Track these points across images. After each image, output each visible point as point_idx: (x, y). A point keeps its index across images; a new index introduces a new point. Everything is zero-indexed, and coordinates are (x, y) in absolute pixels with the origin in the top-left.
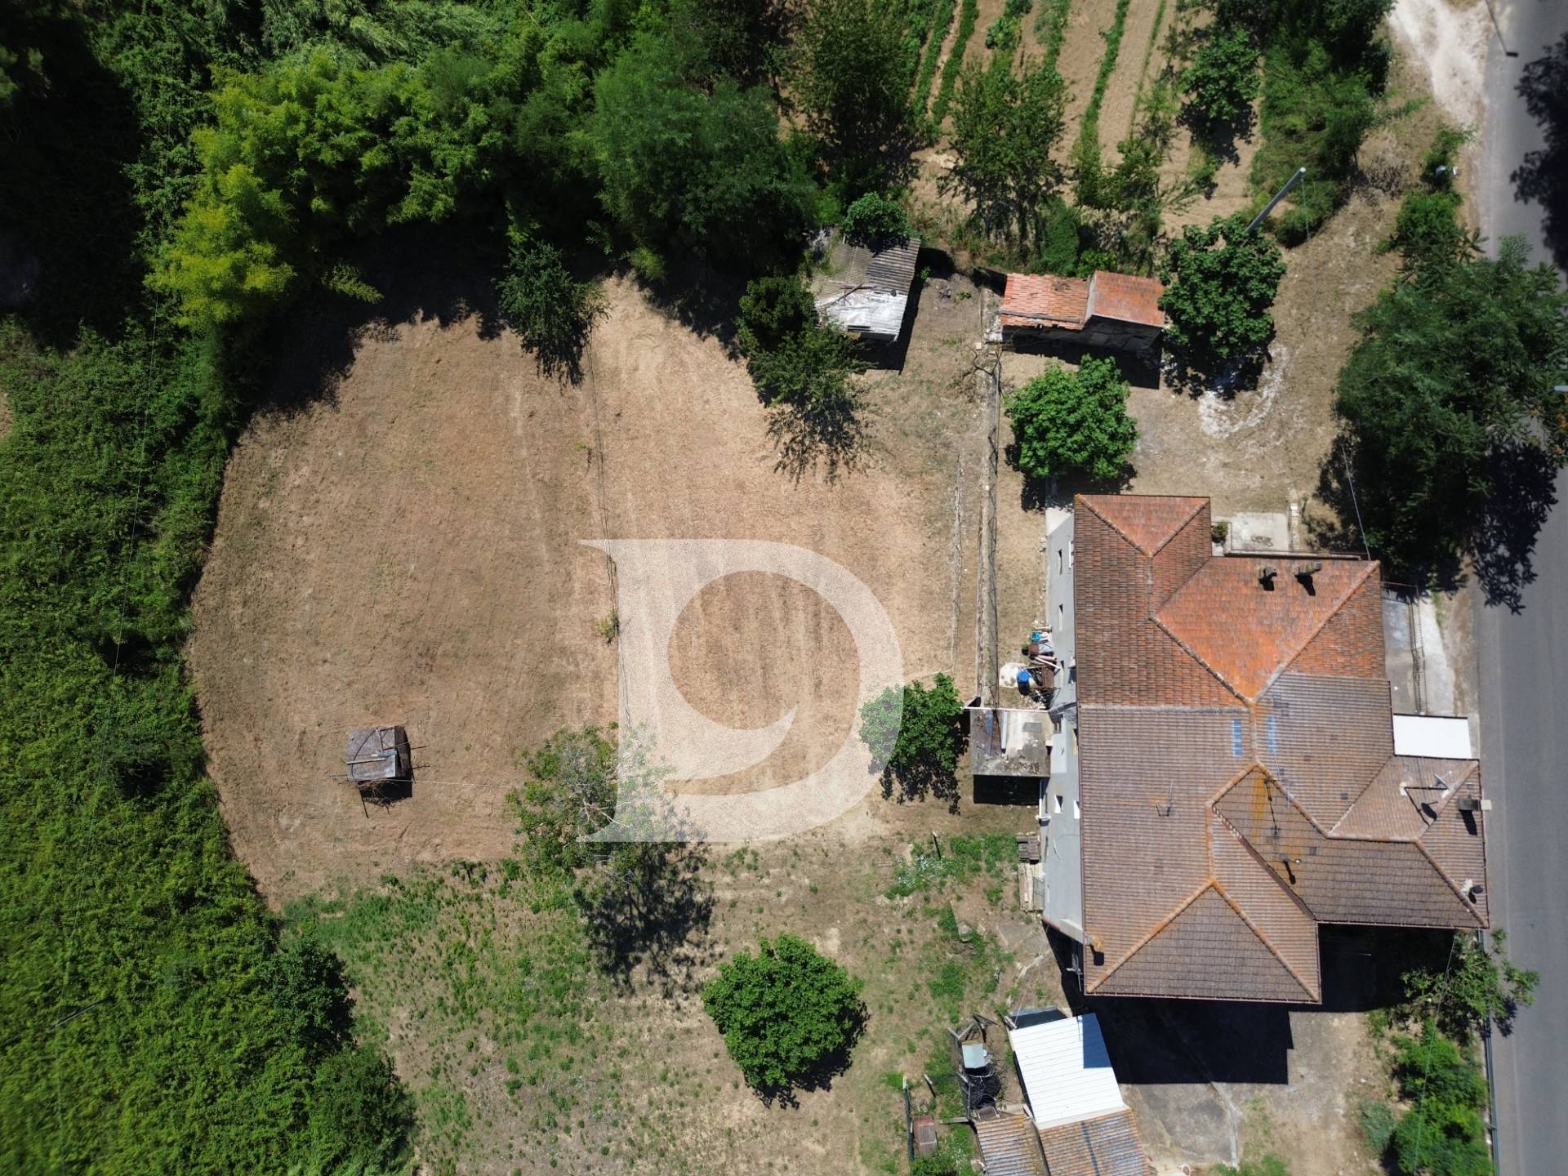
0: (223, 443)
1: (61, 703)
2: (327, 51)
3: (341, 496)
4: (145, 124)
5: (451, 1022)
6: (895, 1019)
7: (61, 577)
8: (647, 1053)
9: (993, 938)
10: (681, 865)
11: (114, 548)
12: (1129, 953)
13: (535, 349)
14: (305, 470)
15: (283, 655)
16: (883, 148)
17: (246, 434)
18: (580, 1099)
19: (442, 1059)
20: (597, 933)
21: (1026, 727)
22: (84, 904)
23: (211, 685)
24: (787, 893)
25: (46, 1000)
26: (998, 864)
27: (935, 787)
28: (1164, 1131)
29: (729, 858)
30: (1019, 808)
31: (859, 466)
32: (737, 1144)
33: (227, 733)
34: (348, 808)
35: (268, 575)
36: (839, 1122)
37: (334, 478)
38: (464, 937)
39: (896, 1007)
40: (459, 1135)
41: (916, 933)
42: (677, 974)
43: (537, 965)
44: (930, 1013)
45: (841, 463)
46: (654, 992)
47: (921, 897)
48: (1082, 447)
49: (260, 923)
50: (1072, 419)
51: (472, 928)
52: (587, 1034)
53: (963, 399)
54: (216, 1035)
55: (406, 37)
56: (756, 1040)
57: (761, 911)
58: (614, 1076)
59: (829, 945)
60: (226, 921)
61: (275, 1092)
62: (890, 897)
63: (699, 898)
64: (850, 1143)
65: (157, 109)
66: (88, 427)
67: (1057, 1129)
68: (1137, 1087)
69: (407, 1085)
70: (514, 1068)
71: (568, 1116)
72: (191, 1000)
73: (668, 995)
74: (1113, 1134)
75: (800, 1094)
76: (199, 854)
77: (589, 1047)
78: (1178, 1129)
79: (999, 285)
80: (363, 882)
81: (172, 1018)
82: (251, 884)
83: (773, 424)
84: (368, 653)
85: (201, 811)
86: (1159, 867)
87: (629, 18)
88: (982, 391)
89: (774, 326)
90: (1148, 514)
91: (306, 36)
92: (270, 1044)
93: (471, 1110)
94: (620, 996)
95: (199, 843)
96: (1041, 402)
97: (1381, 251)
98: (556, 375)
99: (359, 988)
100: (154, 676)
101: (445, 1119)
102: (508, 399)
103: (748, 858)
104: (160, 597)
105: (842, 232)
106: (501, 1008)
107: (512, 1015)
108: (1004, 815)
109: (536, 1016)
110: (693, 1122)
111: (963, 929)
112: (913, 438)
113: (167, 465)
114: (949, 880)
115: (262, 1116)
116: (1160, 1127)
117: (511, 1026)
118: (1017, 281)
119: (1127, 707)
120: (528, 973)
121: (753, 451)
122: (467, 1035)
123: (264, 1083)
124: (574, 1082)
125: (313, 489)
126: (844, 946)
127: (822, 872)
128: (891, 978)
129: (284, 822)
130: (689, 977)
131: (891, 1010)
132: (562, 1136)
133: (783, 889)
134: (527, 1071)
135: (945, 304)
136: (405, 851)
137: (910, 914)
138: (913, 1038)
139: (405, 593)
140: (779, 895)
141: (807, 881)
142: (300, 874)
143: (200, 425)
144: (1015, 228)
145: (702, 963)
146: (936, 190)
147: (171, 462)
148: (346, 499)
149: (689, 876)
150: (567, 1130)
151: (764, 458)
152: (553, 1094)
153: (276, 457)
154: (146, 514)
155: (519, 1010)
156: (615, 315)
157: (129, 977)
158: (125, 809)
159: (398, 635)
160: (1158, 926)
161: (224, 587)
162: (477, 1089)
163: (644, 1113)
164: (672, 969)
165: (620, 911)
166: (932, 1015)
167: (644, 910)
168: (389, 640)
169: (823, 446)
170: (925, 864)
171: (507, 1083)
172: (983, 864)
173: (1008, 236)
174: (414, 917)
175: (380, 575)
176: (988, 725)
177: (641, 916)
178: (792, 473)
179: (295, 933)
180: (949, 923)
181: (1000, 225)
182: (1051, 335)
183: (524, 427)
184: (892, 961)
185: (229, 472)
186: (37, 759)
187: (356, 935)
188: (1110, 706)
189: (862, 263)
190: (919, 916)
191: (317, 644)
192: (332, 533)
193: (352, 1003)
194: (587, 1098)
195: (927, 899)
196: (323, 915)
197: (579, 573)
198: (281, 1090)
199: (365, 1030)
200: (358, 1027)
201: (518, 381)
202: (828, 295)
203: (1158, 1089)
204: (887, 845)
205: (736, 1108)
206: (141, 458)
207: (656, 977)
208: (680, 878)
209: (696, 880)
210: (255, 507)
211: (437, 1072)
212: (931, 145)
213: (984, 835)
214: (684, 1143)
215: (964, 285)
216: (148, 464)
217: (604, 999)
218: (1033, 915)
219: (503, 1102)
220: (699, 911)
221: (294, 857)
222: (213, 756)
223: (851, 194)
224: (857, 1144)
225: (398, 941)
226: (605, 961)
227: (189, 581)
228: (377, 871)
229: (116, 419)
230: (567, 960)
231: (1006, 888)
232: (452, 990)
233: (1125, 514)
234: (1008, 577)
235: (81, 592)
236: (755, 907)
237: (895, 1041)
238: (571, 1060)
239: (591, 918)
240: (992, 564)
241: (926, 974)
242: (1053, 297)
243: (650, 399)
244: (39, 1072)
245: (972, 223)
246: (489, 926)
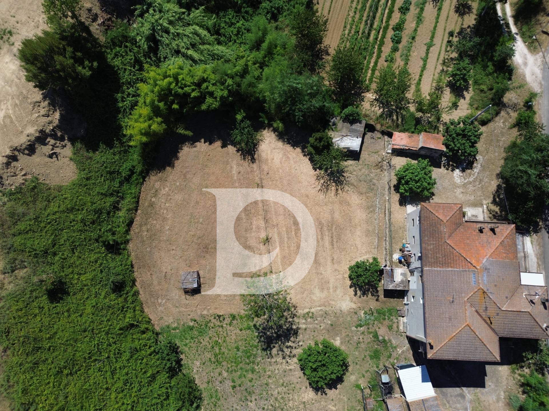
0: (141, 180)
1: (93, 262)
2: (179, 60)
3: (178, 197)
4: (121, 81)
5: (213, 366)
6: (358, 366)
7: (93, 223)
8: (277, 377)
9: (390, 341)
10: (288, 317)
11: (108, 213)
12: (441, 346)
13: (240, 152)
14: (167, 189)
15: (160, 248)
16: (353, 92)
17: (148, 178)
18: (255, 392)
19: (210, 378)
20: (261, 338)
21: (402, 274)
22: (101, 327)
23: (137, 257)
24: (323, 326)
25: (89, 357)
26: (391, 317)
27: (371, 293)
28: (446, 403)
29: (304, 314)
30: (398, 299)
31: (345, 190)
32: (307, 406)
33: (142, 272)
34: (180, 297)
35: (155, 222)
36: (340, 400)
37: (176, 192)
38: (217, 339)
39: (358, 362)
40: (216, 403)
41: (365, 339)
42: (287, 351)
43: (241, 348)
44: (370, 365)
45: (339, 189)
46: (279, 357)
47: (367, 328)
48: (419, 187)
49: (153, 333)
50: (417, 178)
51: (220, 336)
52: (257, 371)
53: (379, 170)
54: (141, 369)
55: (204, 56)
56: (316, 373)
57: (314, 331)
58: (266, 384)
59: (337, 342)
60: (143, 332)
61: (159, 388)
62: (357, 328)
63: (294, 327)
64: (344, 406)
65: (125, 77)
66: (102, 176)
67: (414, 402)
68: (438, 389)
69: (199, 386)
70: (233, 381)
71: (251, 397)
72: (134, 358)
73: (284, 358)
74: (432, 403)
75: (327, 391)
76: (134, 311)
77: (258, 374)
78: (451, 402)
79: (390, 135)
80: (185, 321)
81: (128, 363)
82: (149, 322)
83: (317, 177)
84: (187, 247)
85: (135, 297)
86: (450, 319)
87: (273, 51)
88: (385, 168)
89: (321, 147)
90: (443, 209)
91: (173, 55)
92: (158, 372)
93: (220, 395)
94: (268, 358)
95: (134, 307)
96: (406, 173)
97: (511, 128)
98: (247, 160)
99: (184, 355)
100: (120, 254)
101: (212, 397)
102: (231, 167)
103: (310, 315)
104: (122, 229)
105: (341, 118)
106: (229, 362)
107: (233, 364)
108: (393, 302)
109: (241, 364)
110: (292, 399)
111: (381, 338)
112: (363, 182)
113: (124, 187)
114: (376, 322)
115: (156, 396)
116: (445, 402)
117: (233, 368)
118: (397, 135)
119: (439, 269)
120: (238, 350)
121: (311, 185)
122: (218, 370)
123: (156, 386)
124: (253, 386)
125: (169, 195)
126: (341, 343)
127: (334, 319)
128: (357, 353)
129: (160, 301)
130: (291, 352)
131: (357, 364)
132: (249, 403)
133: (322, 325)
134: (238, 382)
135: (372, 140)
136: (198, 311)
137: (363, 333)
138: (364, 373)
139: (199, 228)
140: (320, 326)
141: (329, 322)
142: (165, 317)
143: (135, 175)
144: (395, 117)
145: (295, 348)
146: (369, 105)
147: (125, 187)
148: (180, 198)
149: (291, 320)
150: (251, 401)
151: (315, 187)
152: (246, 390)
153: (157, 185)
154: (118, 202)
155: (235, 363)
156: (267, 142)
157: (115, 350)
158: (113, 296)
159: (196, 241)
160: (450, 337)
161: (141, 226)
162: (222, 388)
163: (276, 396)
164: (285, 350)
165: (268, 331)
166: (370, 366)
167: (276, 331)
168: (193, 243)
169: (334, 184)
170: (368, 317)
171: (232, 386)
172: (386, 317)
173: (393, 120)
174: (201, 332)
175: (191, 222)
176: (390, 273)
177: (275, 333)
178: (324, 192)
179: (164, 337)
180: (376, 336)
181: (390, 117)
182: (407, 151)
183: (237, 176)
184: (357, 348)
185: (143, 189)
186: (86, 281)
187: (183, 338)
188: (433, 269)
189: (347, 128)
190: (366, 334)
191: (171, 244)
192: (175, 209)
193: (182, 359)
194: (257, 391)
195: (368, 328)
196: (172, 331)
197: (255, 222)
198: (162, 387)
199: (186, 368)
200: (184, 367)
201: (235, 162)
202: (337, 138)
203: (444, 389)
204: (355, 311)
205: (306, 395)
206: (117, 185)
207: (280, 352)
208: (288, 321)
209: (293, 321)
210: (151, 200)
211: (209, 382)
212: (368, 91)
213: (387, 308)
214: (289, 406)
215: (378, 135)
216: (119, 187)
217: (263, 359)
218: (403, 334)
219: (230, 392)
220: (294, 331)
221: (163, 312)
222: (137, 279)
223: (344, 107)
224: (346, 407)
225: (196, 340)
226: (264, 347)
227: (130, 224)
228: (189, 317)
229: (111, 173)
230: (251, 347)
231: (394, 325)
232: (213, 356)
233: (436, 209)
234: (395, 227)
235: (99, 227)
236: (313, 330)
237: (358, 374)
238: (252, 379)
239: (259, 333)
240: (390, 222)
241: (368, 352)
242: (408, 140)
243: (278, 169)
244: (87, 380)
245: (381, 116)
246: (226, 335)
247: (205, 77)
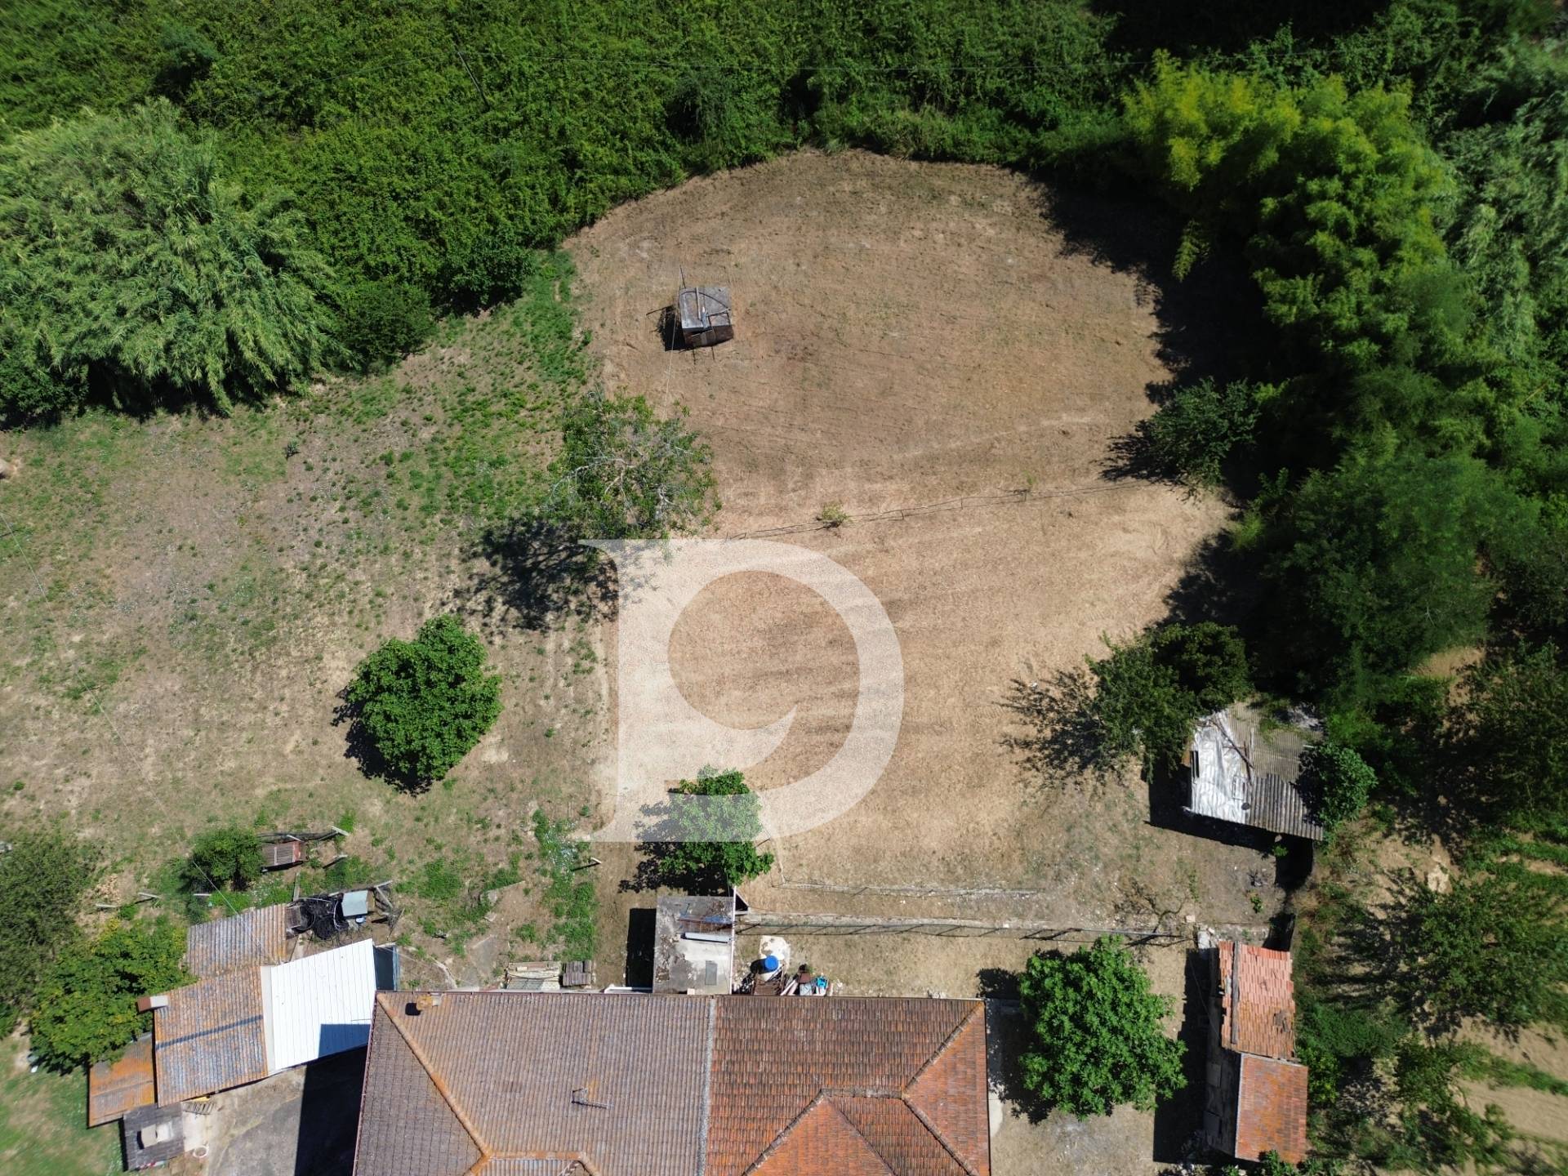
0: (1012, 158)
1: (752, 44)
2: (1448, 186)
3: (966, 264)
4: (1337, 39)
5: (452, 400)
6: (409, 824)
7: (870, 30)
8: (404, 578)
9: (482, 931)
10: (584, 598)
11: (901, 74)
13: (1141, 434)
14: (991, 232)
15: (804, 228)
16: (1442, 800)
17: (1024, 179)
18: (368, 519)
19: (419, 395)
20: (524, 525)
21: (711, 965)
22: (569, 77)
23: (774, 173)
24: (547, 706)
25: (490, 58)
26: (562, 938)
27: (651, 863)
28: (249, 1127)
29: (587, 645)
30: (624, 964)
31: (1027, 775)
32: (307, 666)
33: (729, 190)
34: (656, 296)
35: (883, 209)
36: (312, 766)
37: (984, 257)
38: (529, 406)
39: (421, 825)
40: (350, 415)
41: (495, 845)
42: (477, 602)
43: (498, 472)
44: (410, 862)
45: (1027, 753)
46: (462, 580)
47: (533, 850)
48: (1055, 1031)
49: (551, 229)
50: (1092, 1019)
51: (538, 413)
52: (428, 521)
53: (1119, 898)
54: (451, 195)
55: (1481, 266)
57: (532, 680)
58: (386, 548)
59: (490, 750)
60: (554, 200)
61: (398, 248)
62: (537, 815)
63: (550, 617)
64: (292, 778)
65: (1353, 49)
66: (1017, 35)
68: (299, 1096)
69: (399, 367)
70: (405, 457)
71: (355, 509)
72: (482, 172)
73: (457, 593)
75: (345, 727)
76: (616, 172)
77: (417, 524)
78: (249, 1145)
79: (1278, 941)
80: (587, 315)
81: (469, 159)
82: (588, 221)
83: (1071, 677)
84: (807, 302)
85: (655, 172)
88: (1132, 922)
89: (1185, 657)
90: (962, 1100)
91: (1464, 169)
92: (442, 243)
93: (370, 423)
94: (461, 550)
95: (627, 172)
96: (1114, 981)
98: (1113, 455)
99: (489, 319)
100: (781, 122)
101: (366, 402)
102: (1082, 410)
103: (586, 664)
104: (856, 119)
105: (1319, 744)
106: (461, 442)
107: (453, 453)
108: (615, 946)
109: (450, 475)
110: (334, 624)
111: (493, 896)
112: (1064, 837)
113: (986, 111)
114: (547, 880)
115: (379, 240)
116: (254, 1122)
117: (443, 454)
118: (1283, 964)
120: (491, 464)
121: (1037, 655)
122: (439, 415)
123: (407, 239)
124: (385, 512)
125: (971, 240)
126: (489, 768)
127: (568, 743)
128: (452, 819)
129: (646, 244)
130: (473, 612)
131: (418, 819)
132: (338, 505)
133: (552, 701)
134: (399, 469)
135: (1242, 879)
136: (615, 349)
137: (516, 839)
138: (386, 844)
139: (867, 330)
140: (547, 697)
141: (558, 726)
142: (597, 261)
143: (1029, 135)
144: (1358, 969)
145: (485, 625)
146: (1395, 866)
147: (990, 115)
148: (963, 270)
149: (573, 606)
150: (342, 509)
151: (1030, 667)
152: (377, 494)
153: (1004, 206)
154: (937, 99)
155: (458, 459)
156: (1188, 508)
157: (505, 120)
158: (656, 104)
159: (826, 326)
161: (870, 175)
162: (389, 428)
163: (349, 577)
164: (482, 597)
165: (543, 544)
166: (410, 863)
167: (542, 566)
168: (820, 319)
169: (1048, 733)
170: (568, 854)
171: (391, 453)
172: (563, 920)
173: (1347, 960)
174: (551, 361)
175: (886, 306)
176: (714, 919)
177: (536, 564)
178: (1014, 699)
179: (543, 262)
180: (502, 880)
181: (1357, 949)
182: (1214, 1011)
183: (1052, 427)
184: (469, 821)
185: (984, 168)
186: (701, 30)
187: (538, 313)
189: (1280, 769)
190: (513, 848)
191: (815, 257)
192: (928, 260)
193: (476, 315)
194: (369, 525)
195: (529, 857)
196: (558, 284)
197: (892, 487)
198: (400, 255)
199: (452, 327)
200: (454, 322)
201: (1102, 419)
202: (1235, 729)
203: (294, 1122)
204: (591, 811)
205: (341, 664)
206: (991, 85)
207: (476, 581)
208: (571, 598)
209: (567, 614)
210: (951, 193)
211: (408, 391)
212: (1456, 860)
213: (595, 922)
214: (315, 616)
215: (1272, 902)
216: (985, 94)
217: (460, 535)
218: (501, 978)
219: (374, 451)
220: (535, 618)
221: (612, 255)
222: (709, 181)
223: (1370, 754)
224: (289, 786)
225: (531, 349)
226: (496, 534)
227: (873, 143)
228: (596, 326)
229: (1027, 58)
230: (500, 499)
231: (534, 946)
232: (481, 398)
233: (961, 1067)
234: (895, 949)
235: (856, 48)
236: (536, 674)
237: (387, 824)
238: (406, 509)
239: (539, 518)
240: (910, 930)
241: (452, 857)
242: (1263, 1010)
243: (1091, 546)
244: (430, 61)
245: (1355, 911)
246: (539, 427)
247: (1400, 253)
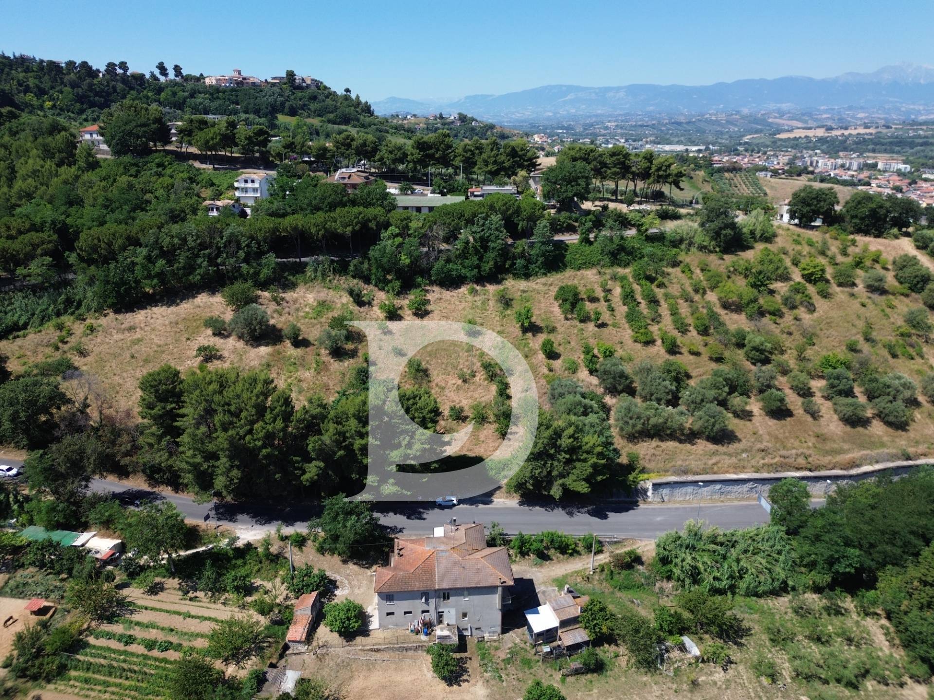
9: (509, 649)
21: (442, 630)
26: (486, 647)
27: (464, 664)
30: (467, 641)
31: (346, 694)
41: (513, 673)
53: (327, 657)
62: (503, 681)
64: (588, 696)
67: (558, 618)
79: (287, 647)
88: (325, 651)
97: (302, 551)
108: (470, 644)
111: (509, 656)
112: (339, 674)
114: (494, 661)
118: (289, 637)
137: (507, 675)
138: (548, 675)
144: (265, 644)
146: (243, 670)
170: (489, 669)
172: (487, 652)
173: (268, 646)
176: (442, 639)
180: (508, 661)
181: (263, 649)
189: (270, 686)
190: (507, 672)
195: (502, 669)
204: (485, 681)
213: (478, 651)
218: (500, 637)
224: (588, 693)
231: (493, 645)
241: (526, 670)
242: (298, 625)
245: (260, 658)
